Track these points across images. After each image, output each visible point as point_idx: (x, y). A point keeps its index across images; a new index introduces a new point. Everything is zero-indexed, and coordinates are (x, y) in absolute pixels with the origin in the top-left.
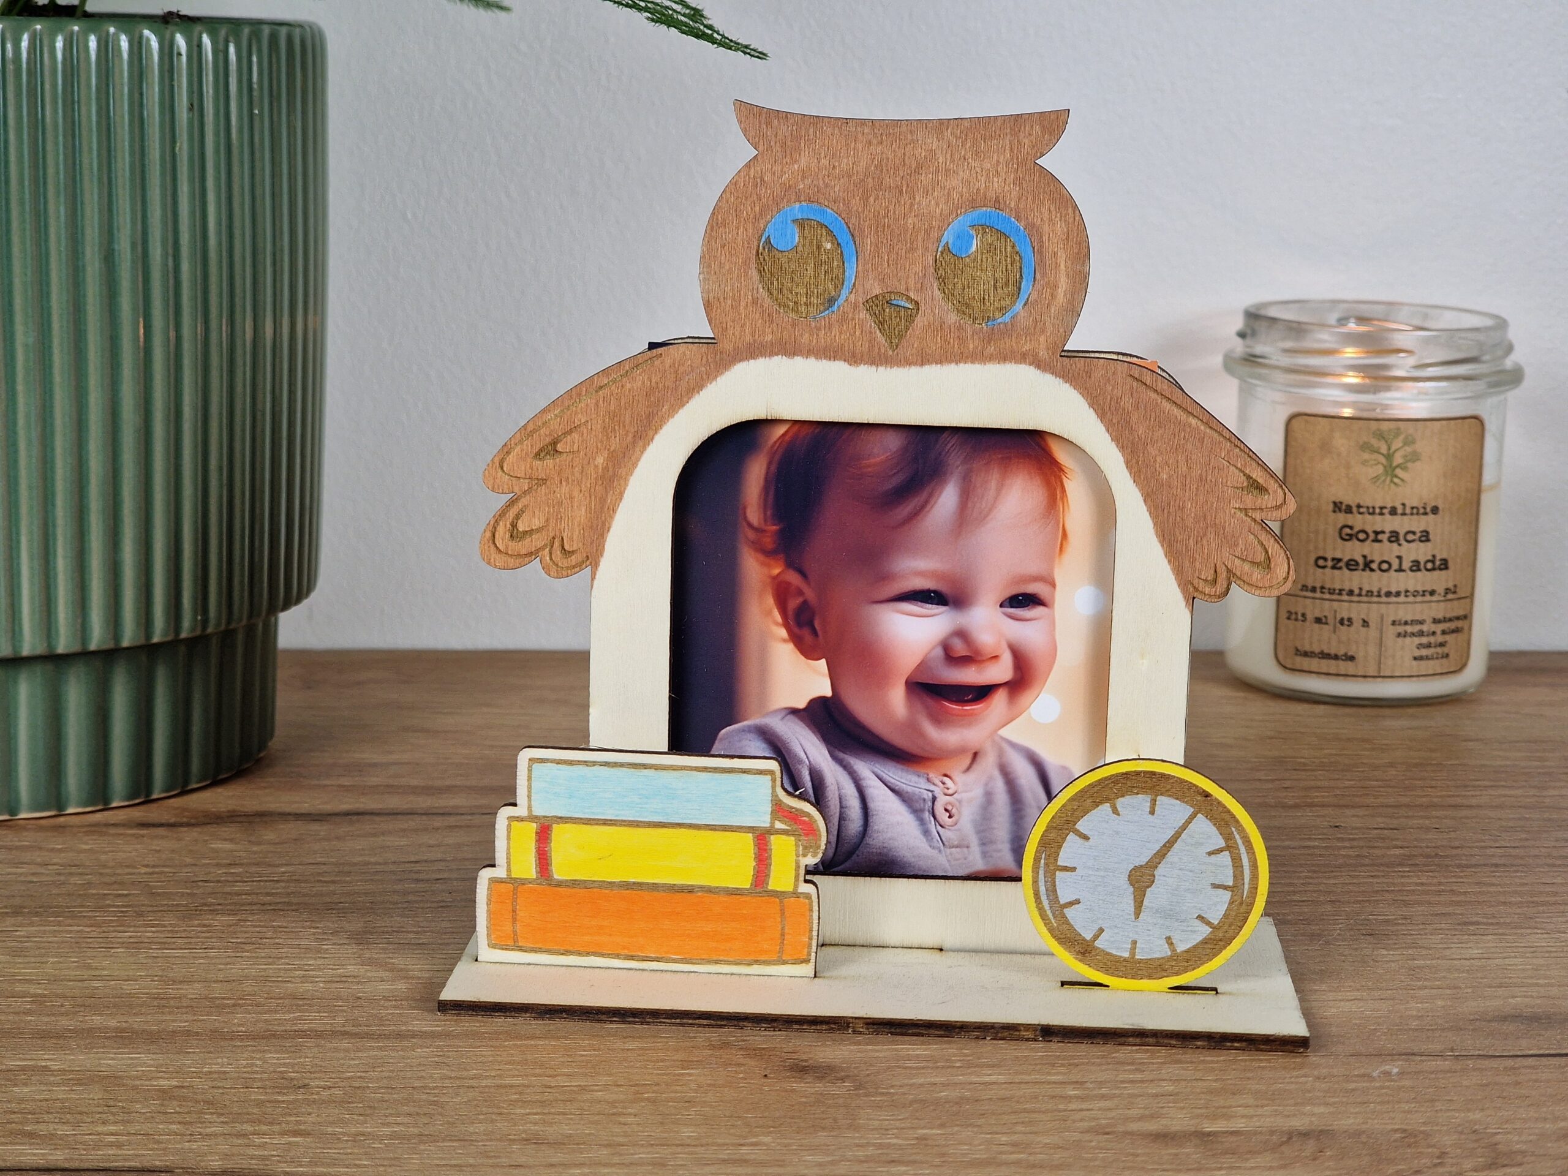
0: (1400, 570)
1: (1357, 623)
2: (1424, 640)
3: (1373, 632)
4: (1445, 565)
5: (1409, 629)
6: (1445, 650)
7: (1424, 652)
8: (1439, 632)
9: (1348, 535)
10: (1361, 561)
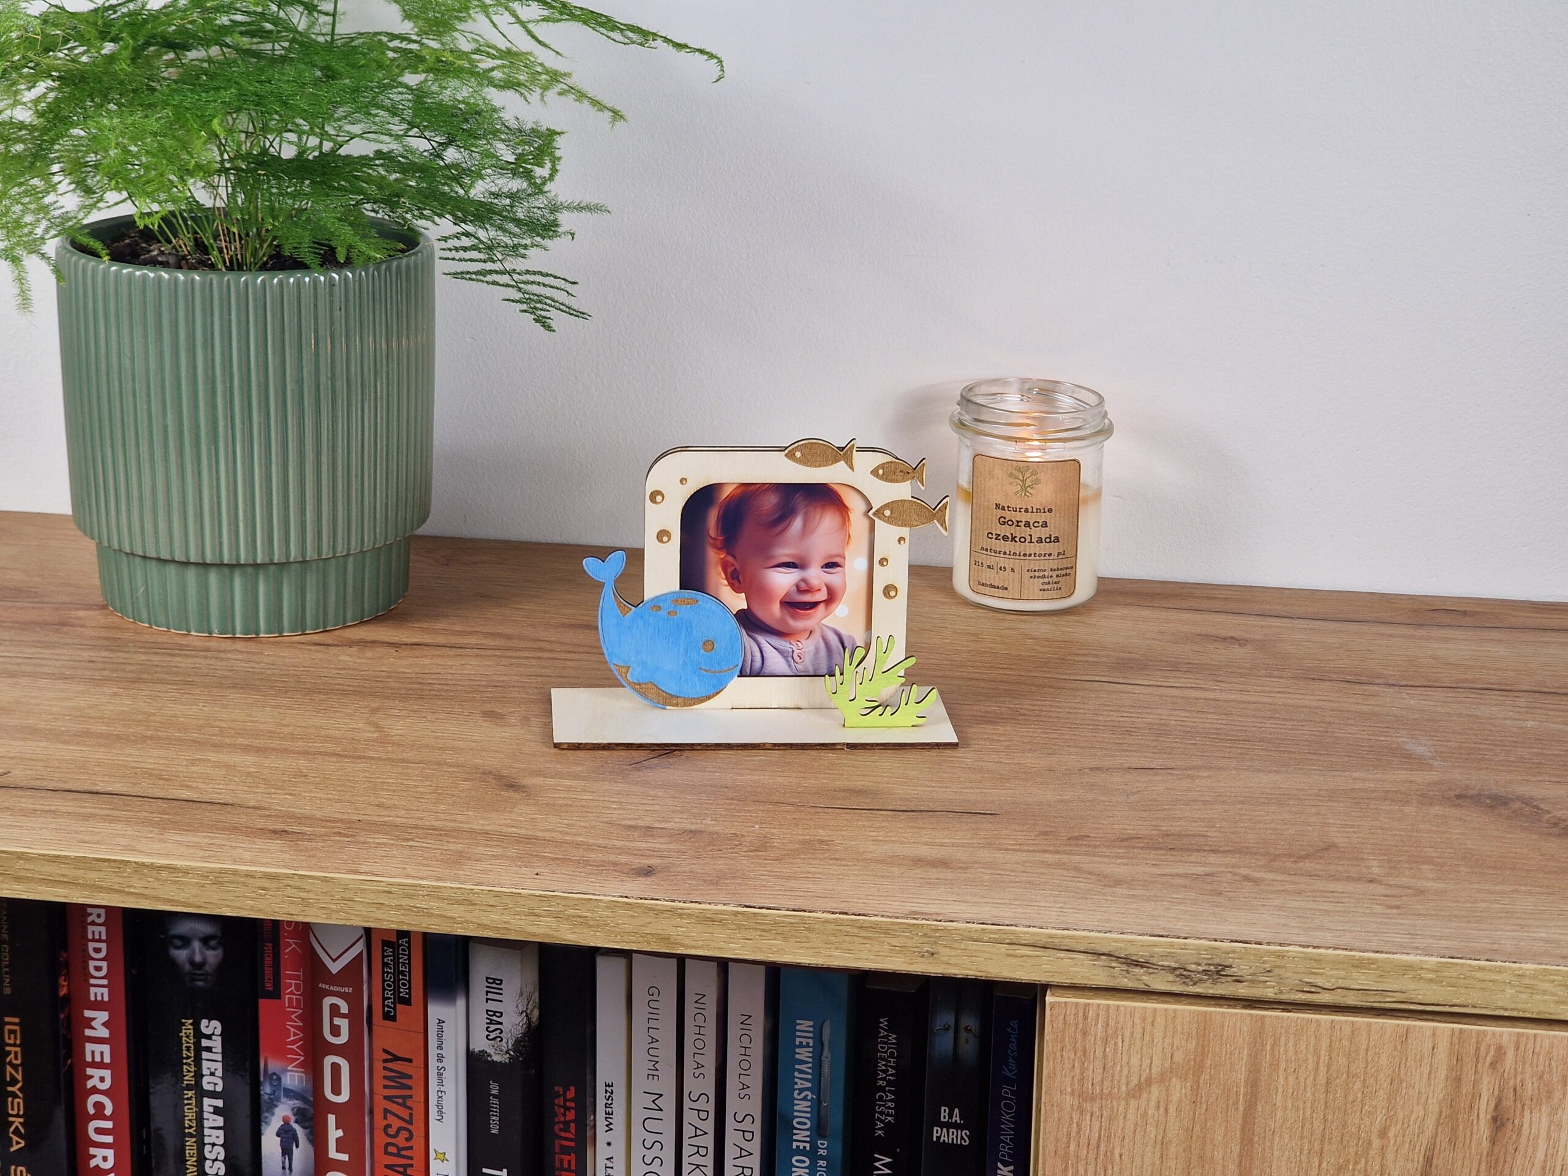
0: (1031, 542)
1: (1009, 570)
2: (1046, 580)
3: (1017, 575)
4: (1057, 540)
5: (1037, 574)
6: (1059, 586)
7: (1046, 587)
8: (1055, 576)
9: (1003, 522)
10: (1010, 537)
